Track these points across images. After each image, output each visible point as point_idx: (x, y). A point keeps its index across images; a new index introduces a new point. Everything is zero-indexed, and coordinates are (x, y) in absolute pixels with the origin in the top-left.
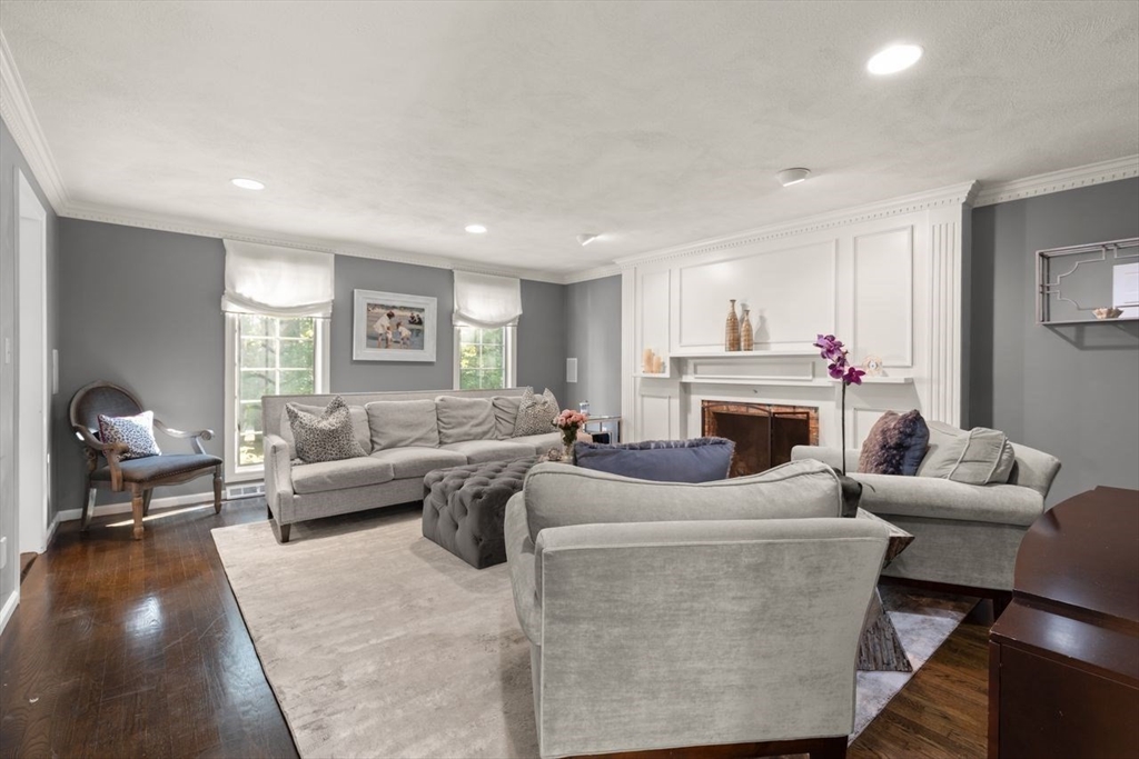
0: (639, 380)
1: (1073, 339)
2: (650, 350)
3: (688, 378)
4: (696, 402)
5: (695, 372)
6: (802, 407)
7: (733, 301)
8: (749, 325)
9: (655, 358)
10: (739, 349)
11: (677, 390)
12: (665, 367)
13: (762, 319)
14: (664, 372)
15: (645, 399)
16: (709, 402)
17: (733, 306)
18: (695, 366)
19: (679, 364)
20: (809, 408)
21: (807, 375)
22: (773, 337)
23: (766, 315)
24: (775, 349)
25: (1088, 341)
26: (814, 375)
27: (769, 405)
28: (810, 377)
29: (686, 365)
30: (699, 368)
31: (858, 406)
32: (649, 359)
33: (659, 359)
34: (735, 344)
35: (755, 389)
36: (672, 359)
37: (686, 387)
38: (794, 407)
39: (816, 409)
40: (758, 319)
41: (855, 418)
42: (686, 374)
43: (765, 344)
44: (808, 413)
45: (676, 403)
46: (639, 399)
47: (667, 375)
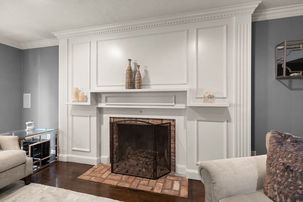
0: (70, 107)
1: (288, 85)
2: (77, 89)
3: (102, 105)
4: (106, 119)
5: (106, 101)
6: (166, 120)
7: (130, 60)
8: (140, 74)
9: (80, 93)
10: (134, 88)
11: (95, 112)
12: (87, 99)
13: (146, 71)
14: (86, 101)
15: (74, 118)
16: (114, 118)
17: (130, 63)
18: (106, 98)
19: (96, 96)
20: (170, 120)
21: (172, 103)
22: (152, 82)
23: (148, 70)
24: (153, 88)
25: (294, 86)
26: (175, 103)
27: (148, 119)
28: (174, 104)
29: (101, 97)
30: (108, 99)
31: (199, 119)
32: (77, 94)
33: (84, 93)
34: (131, 84)
35: (141, 111)
36: (92, 94)
37: (100, 110)
38: (162, 120)
39: (174, 120)
40: (144, 71)
41: (198, 125)
42: (101, 102)
43: (148, 85)
44: (170, 123)
45: (94, 119)
46: (70, 118)
47: (89, 103)
